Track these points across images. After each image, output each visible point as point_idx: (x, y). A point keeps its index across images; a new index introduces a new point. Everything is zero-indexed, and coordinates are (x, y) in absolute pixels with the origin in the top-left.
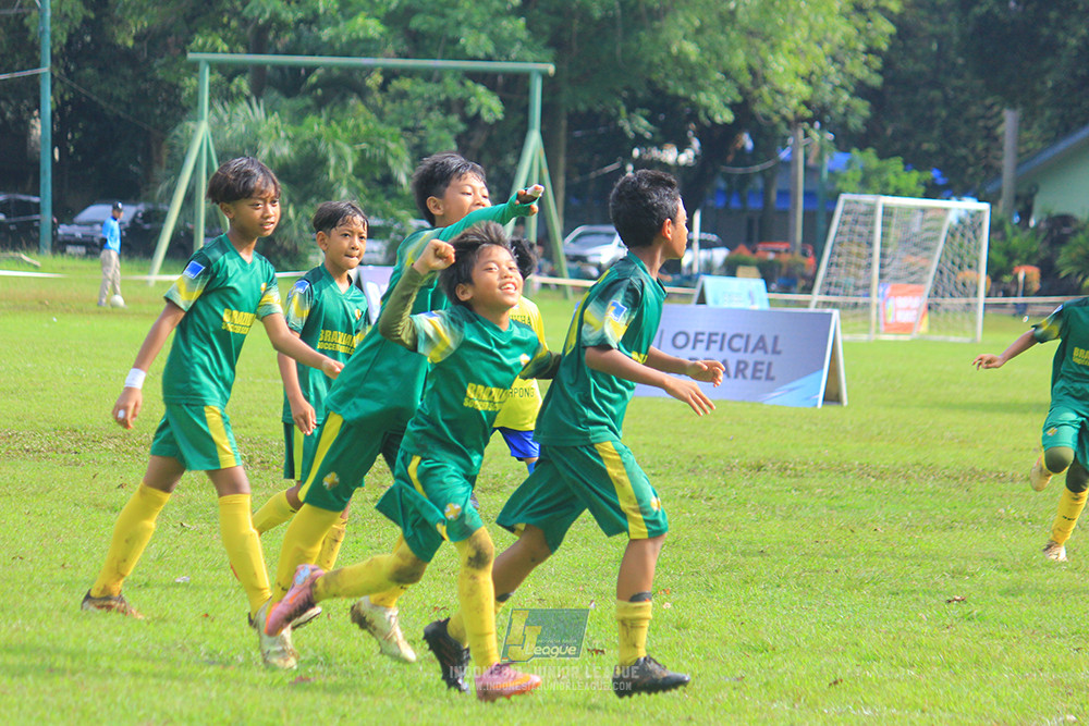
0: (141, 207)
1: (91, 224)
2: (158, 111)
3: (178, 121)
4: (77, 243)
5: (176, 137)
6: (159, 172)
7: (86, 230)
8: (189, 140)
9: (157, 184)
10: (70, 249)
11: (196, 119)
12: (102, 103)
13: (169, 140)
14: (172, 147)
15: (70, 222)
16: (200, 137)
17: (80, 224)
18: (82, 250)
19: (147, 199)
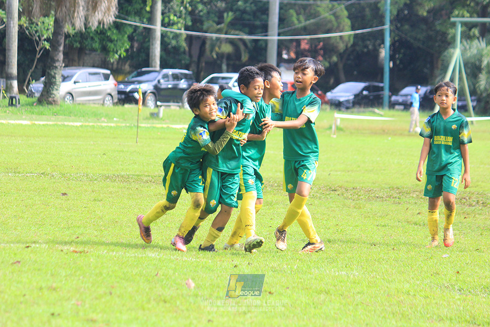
0: (429, 88)
1: (406, 95)
2: (437, 44)
3: (446, 49)
4: (400, 104)
5: (445, 56)
6: (437, 72)
7: (404, 98)
8: (451, 57)
9: (436, 77)
10: (397, 107)
11: (454, 48)
12: (412, 41)
13: (442, 57)
14: (443, 60)
15: (397, 95)
16: (456, 56)
17: (402, 96)
18: (402, 107)
19: (432, 84)
